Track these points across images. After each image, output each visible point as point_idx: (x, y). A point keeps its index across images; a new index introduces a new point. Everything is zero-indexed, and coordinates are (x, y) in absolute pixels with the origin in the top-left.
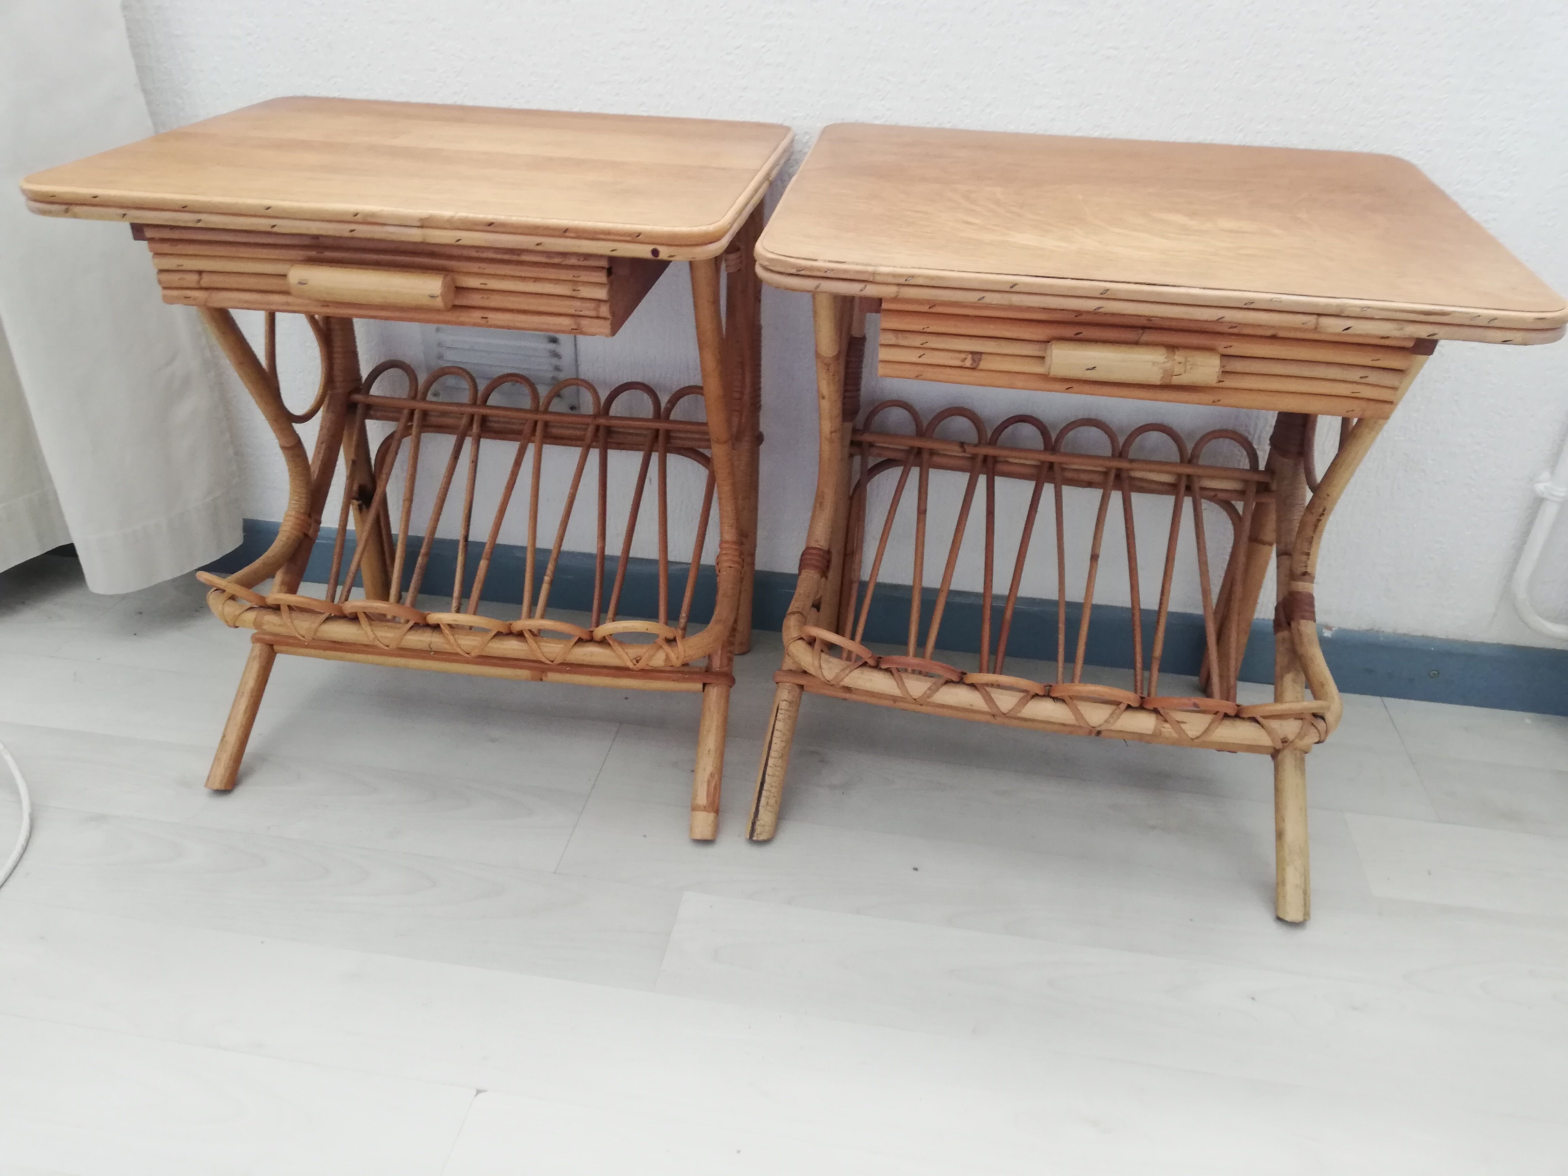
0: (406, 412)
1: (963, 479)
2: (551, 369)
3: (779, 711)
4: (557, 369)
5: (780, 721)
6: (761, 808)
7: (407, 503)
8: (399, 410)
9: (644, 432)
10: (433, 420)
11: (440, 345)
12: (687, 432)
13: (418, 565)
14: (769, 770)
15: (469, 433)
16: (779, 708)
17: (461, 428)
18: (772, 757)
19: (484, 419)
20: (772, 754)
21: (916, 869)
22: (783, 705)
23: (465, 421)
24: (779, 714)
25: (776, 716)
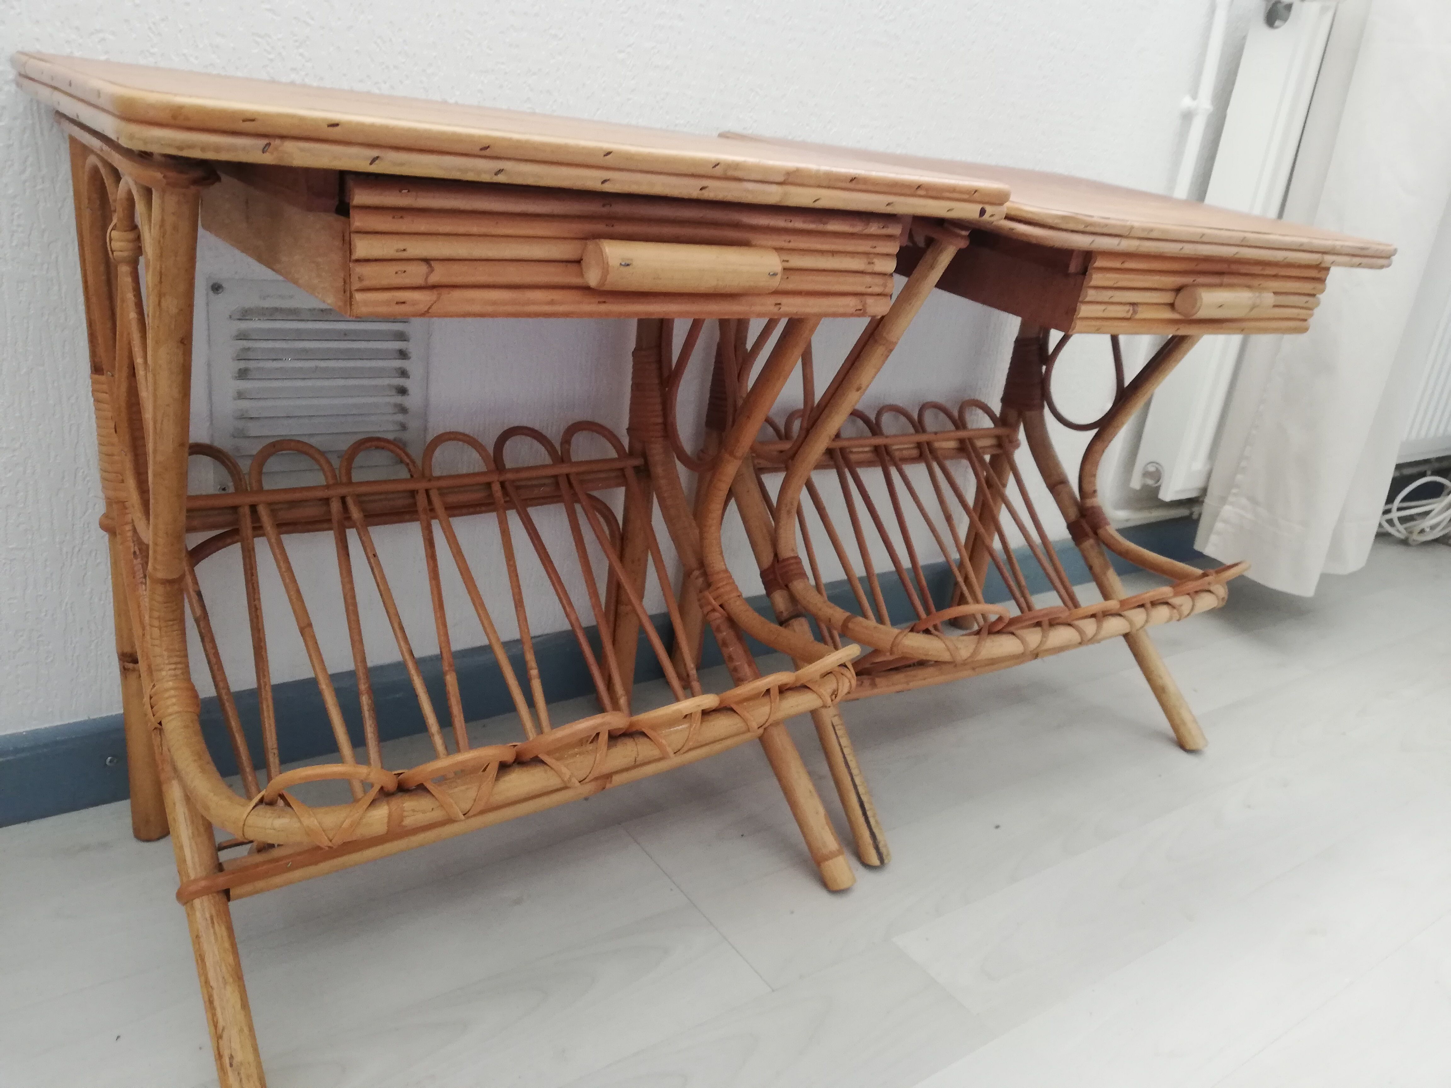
0: (246, 510)
2: (396, 427)
3: (836, 728)
4: (404, 427)
5: (842, 737)
9: (547, 481)
15: (346, 522)
16: (834, 724)
17: (335, 519)
18: (856, 776)
19: (361, 500)
20: (854, 772)
21: (997, 827)
22: (837, 721)
23: (335, 506)
24: (837, 732)
25: (836, 733)
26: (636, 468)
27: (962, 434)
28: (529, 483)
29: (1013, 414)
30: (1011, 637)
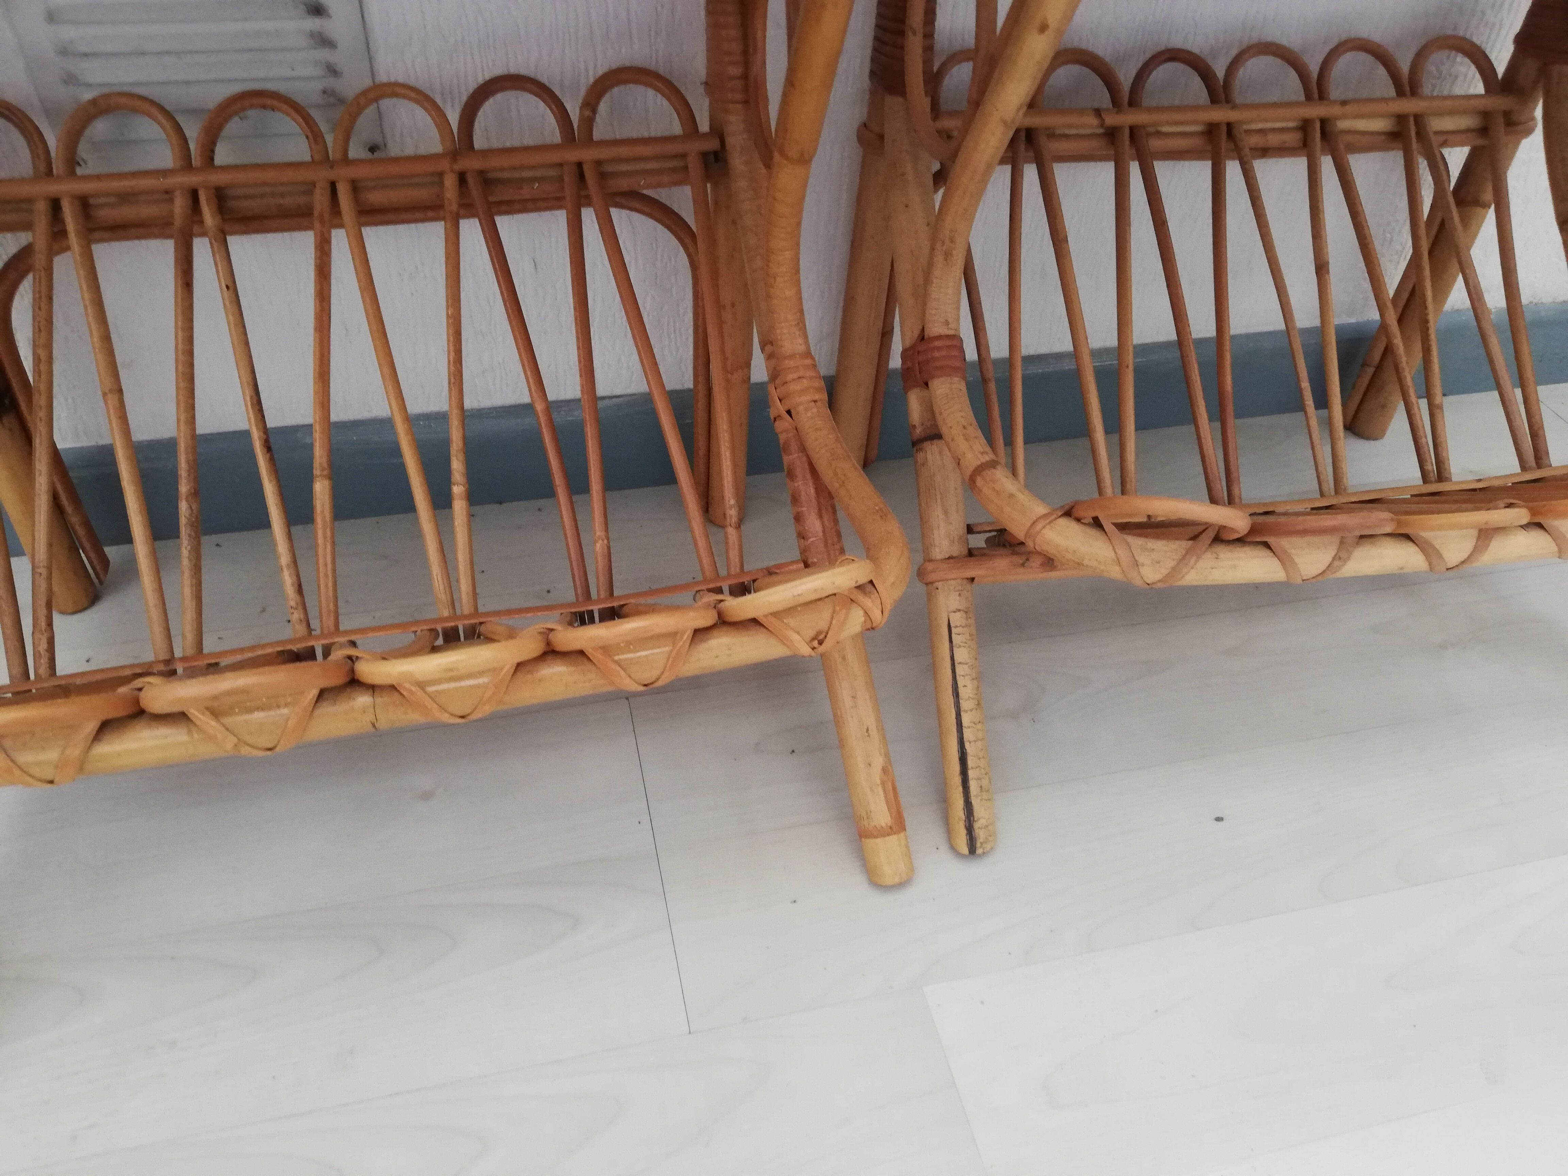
0: (41, 206)
1: (1105, 172)
2: (319, 71)
3: (954, 630)
4: (332, 71)
5: (960, 646)
6: (975, 801)
7: (113, 399)
8: (24, 204)
9: (546, 172)
10: (106, 214)
11: (64, 51)
12: (627, 160)
13: (183, 521)
14: (968, 734)
15: (196, 229)
16: (952, 625)
17: (178, 222)
18: (966, 711)
19: (220, 196)
20: (965, 705)
21: (1219, 819)
22: (957, 619)
23: (180, 205)
24: (953, 636)
25: (951, 641)
26: (704, 155)
27: (1409, 106)
28: (516, 175)
29: (1531, 67)
30: (1263, 552)
